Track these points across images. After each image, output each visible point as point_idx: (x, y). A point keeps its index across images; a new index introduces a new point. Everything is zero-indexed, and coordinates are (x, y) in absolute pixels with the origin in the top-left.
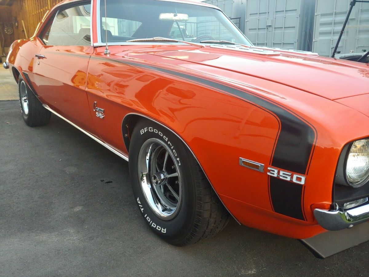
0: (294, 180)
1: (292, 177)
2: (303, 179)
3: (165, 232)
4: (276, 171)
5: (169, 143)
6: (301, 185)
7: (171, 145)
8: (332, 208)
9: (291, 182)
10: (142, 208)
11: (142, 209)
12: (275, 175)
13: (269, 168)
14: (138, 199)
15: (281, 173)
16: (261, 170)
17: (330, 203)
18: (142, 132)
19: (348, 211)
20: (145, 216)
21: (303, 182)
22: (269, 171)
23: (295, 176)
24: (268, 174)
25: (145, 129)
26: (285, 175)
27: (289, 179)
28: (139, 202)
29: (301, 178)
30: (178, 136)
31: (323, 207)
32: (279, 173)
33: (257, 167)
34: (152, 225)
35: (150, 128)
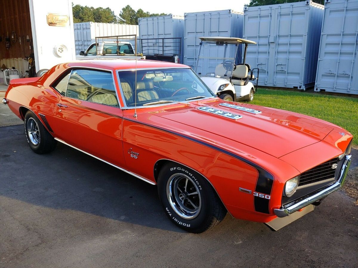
0: (266, 198)
1: (265, 196)
2: (270, 197)
3: (190, 226)
4: (257, 194)
5: (193, 177)
6: (269, 199)
7: (195, 178)
8: (281, 208)
9: (264, 199)
10: (170, 213)
11: (170, 215)
12: (257, 196)
13: (254, 193)
14: (167, 208)
15: (260, 195)
16: (250, 193)
17: (281, 206)
18: (172, 169)
19: (288, 208)
20: (173, 218)
21: (269, 198)
22: (254, 194)
23: (266, 196)
24: (254, 195)
25: (174, 168)
26: (261, 195)
27: (263, 197)
28: (168, 210)
29: (269, 197)
30: (199, 173)
31: (278, 208)
32: (259, 195)
33: (248, 192)
34: (179, 223)
35: (178, 168)
